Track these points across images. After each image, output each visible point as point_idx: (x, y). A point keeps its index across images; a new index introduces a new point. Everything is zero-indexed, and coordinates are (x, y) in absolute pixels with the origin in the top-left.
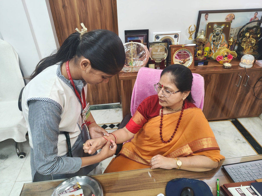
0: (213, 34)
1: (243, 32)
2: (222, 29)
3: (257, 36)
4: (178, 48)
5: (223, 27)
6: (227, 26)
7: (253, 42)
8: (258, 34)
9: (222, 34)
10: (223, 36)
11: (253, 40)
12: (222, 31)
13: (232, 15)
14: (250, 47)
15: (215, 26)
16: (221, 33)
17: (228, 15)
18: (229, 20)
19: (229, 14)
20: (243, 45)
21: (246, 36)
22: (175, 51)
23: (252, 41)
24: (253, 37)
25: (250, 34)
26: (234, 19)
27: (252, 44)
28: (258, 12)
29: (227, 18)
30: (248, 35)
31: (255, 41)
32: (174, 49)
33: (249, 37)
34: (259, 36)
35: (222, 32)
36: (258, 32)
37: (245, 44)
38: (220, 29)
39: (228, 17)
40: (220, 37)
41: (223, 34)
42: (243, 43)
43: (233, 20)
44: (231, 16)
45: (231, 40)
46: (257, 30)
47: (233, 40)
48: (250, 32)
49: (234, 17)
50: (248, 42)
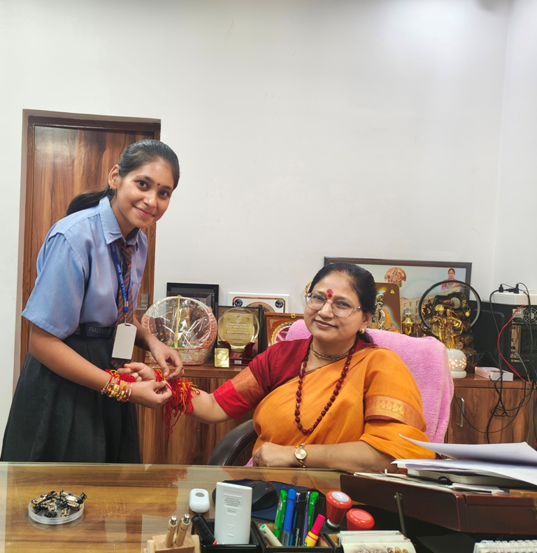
1: (430, 304)
2: (382, 297)
3: (464, 314)
4: (283, 320)
5: (382, 292)
6: (392, 292)
7: (457, 324)
8: (466, 309)
9: (383, 308)
10: (385, 311)
11: (457, 322)
12: (381, 300)
13: (399, 271)
14: (454, 337)
16: (381, 306)
17: (390, 271)
18: (394, 280)
19: (392, 269)
20: (435, 332)
21: (438, 312)
22: (276, 325)
23: (454, 323)
24: (455, 316)
25: (446, 308)
26: (404, 278)
27: (456, 330)
28: (455, 269)
29: (389, 277)
30: (440, 308)
31: (461, 323)
32: (272, 321)
33: (445, 313)
34: (467, 314)
35: (382, 303)
36: (464, 305)
37: (440, 330)
39: (391, 274)
40: (380, 313)
41: (386, 308)
42: (434, 327)
43: (403, 281)
44: (396, 273)
45: (408, 321)
46: (461, 301)
47: (412, 321)
48: (444, 304)
49: (403, 275)
50: (446, 325)
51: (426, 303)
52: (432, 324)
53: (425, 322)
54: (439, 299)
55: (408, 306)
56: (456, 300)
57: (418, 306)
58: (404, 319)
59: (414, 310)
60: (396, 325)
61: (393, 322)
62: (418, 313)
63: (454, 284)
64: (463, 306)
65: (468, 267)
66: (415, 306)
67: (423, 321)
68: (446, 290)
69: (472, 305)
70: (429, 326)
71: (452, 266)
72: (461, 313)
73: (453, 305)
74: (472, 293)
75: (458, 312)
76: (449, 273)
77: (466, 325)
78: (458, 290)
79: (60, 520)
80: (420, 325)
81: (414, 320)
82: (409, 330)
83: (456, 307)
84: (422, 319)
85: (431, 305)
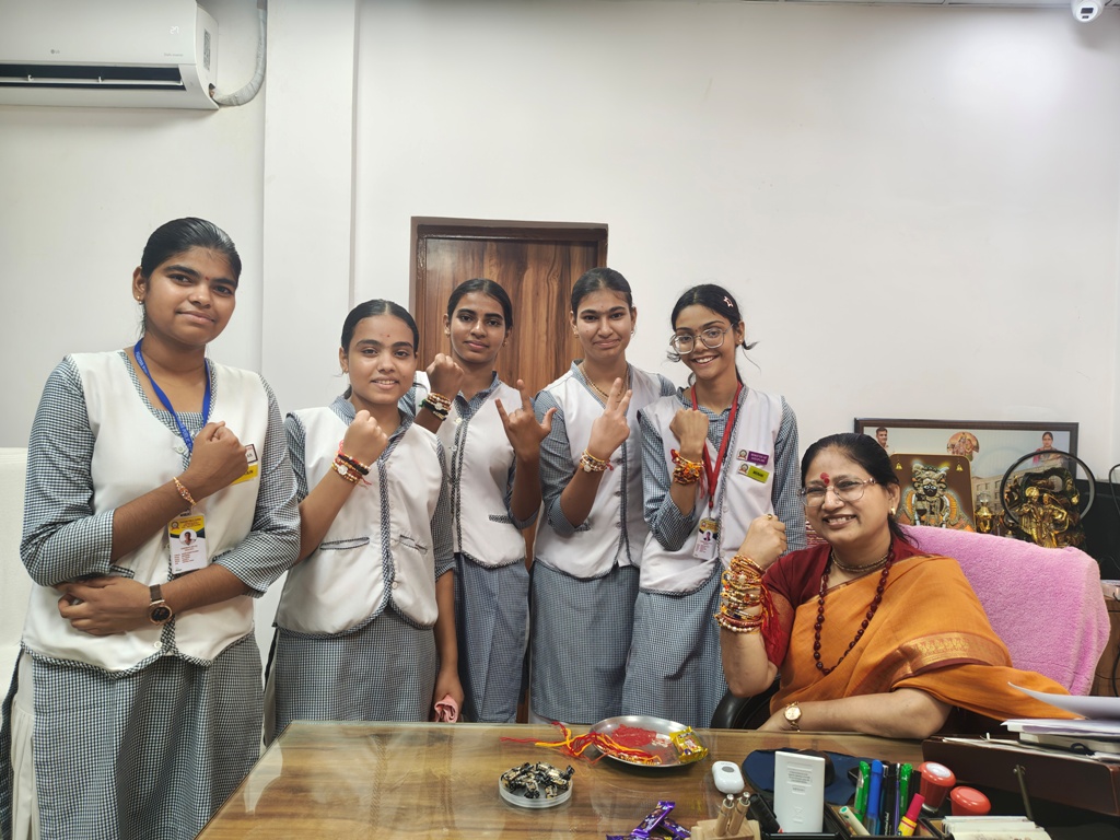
0: (916, 488)
1: (1017, 486)
2: (943, 475)
5: (944, 469)
6: (960, 469)
7: (1060, 516)
9: (946, 492)
10: (950, 498)
12: (943, 481)
13: (968, 437)
15: (917, 465)
17: (954, 437)
18: (962, 451)
19: (957, 435)
20: (1026, 528)
21: (1030, 497)
24: (1055, 502)
26: (977, 448)
27: (1057, 524)
28: (1053, 432)
29: (953, 446)
31: (1066, 513)
33: (1040, 499)
38: (936, 475)
39: (956, 442)
40: (942, 502)
41: (950, 493)
43: (974, 453)
44: (963, 441)
45: (985, 512)
46: (1064, 481)
47: (990, 512)
48: (1038, 486)
49: (974, 443)
50: (1043, 517)
51: (1010, 484)
52: (1021, 516)
53: (1011, 512)
54: (1031, 478)
55: (983, 489)
56: (1056, 480)
57: (998, 488)
58: (978, 509)
59: (992, 494)
60: (966, 518)
61: (962, 513)
62: (999, 500)
63: (1052, 456)
64: (1068, 489)
65: (1072, 429)
66: (993, 489)
67: (1006, 512)
68: (1040, 464)
69: (1082, 486)
70: (1017, 519)
71: (1047, 428)
72: (1065, 499)
73: (1052, 487)
74: (1079, 467)
75: (1061, 498)
76: (1044, 439)
77: (1073, 516)
78: (1058, 463)
79: (544, 802)
80: (1002, 517)
81: (993, 510)
82: (985, 525)
83: (1056, 490)
84: (1005, 508)
85: (1019, 488)
